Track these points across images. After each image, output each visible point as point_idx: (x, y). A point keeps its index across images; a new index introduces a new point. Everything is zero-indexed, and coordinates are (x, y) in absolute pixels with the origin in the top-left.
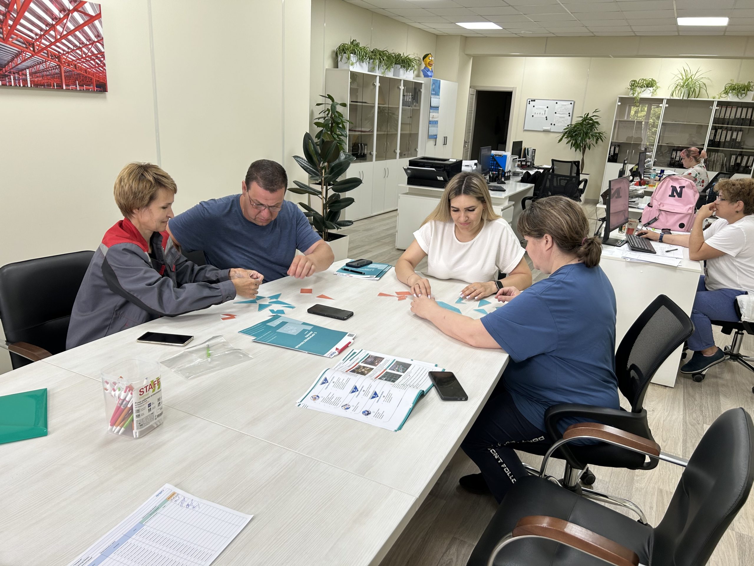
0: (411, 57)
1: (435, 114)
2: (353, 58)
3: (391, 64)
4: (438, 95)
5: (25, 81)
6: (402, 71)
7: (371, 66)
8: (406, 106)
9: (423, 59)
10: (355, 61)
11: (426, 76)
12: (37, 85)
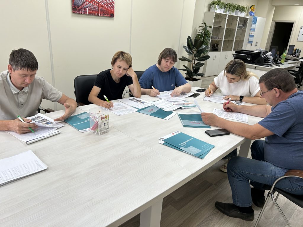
0: (245, 6)
1: (253, 32)
2: (217, 7)
3: (234, 10)
4: (256, 24)
5: (86, 12)
6: (239, 13)
7: (225, 10)
8: (239, 28)
9: (251, 7)
10: (218, 8)
11: (251, 15)
12: (90, 14)
